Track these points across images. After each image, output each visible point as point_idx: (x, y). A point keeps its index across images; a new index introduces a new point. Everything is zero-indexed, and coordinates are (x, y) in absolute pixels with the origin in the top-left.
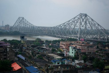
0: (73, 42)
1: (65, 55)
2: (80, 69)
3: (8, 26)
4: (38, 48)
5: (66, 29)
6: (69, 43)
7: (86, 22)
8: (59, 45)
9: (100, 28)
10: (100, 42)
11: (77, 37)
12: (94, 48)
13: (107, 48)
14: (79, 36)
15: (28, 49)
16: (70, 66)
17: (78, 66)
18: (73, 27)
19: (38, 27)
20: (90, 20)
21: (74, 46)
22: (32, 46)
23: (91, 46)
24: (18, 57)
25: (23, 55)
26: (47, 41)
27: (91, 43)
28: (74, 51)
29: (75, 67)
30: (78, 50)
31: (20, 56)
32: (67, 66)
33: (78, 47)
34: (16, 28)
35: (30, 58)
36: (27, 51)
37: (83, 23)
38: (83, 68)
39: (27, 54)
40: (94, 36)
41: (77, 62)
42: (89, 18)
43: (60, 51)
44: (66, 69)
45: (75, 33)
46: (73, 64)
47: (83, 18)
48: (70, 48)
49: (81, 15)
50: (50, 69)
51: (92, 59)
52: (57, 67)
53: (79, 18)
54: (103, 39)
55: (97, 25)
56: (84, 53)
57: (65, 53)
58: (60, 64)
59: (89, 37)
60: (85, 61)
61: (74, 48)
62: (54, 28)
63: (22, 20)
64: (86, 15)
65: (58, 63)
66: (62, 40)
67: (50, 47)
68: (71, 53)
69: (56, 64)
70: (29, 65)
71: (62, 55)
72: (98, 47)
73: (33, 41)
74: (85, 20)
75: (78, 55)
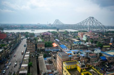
0: (85, 33)
1: (81, 40)
2: (89, 47)
3: (50, 24)
4: (66, 36)
5: (81, 25)
6: (83, 33)
7: (93, 22)
8: (77, 34)
9: (101, 25)
10: (101, 33)
11: (88, 30)
12: (97, 36)
13: (105, 36)
14: (88, 29)
15: (61, 36)
16: (84, 45)
17: (88, 46)
18: (85, 24)
19: (66, 25)
20: (96, 20)
21: (86, 35)
22: (63, 35)
23: (96, 35)
24: (56, 40)
25: (58, 39)
26: (71, 32)
27: (96, 33)
28: (86, 38)
29: (86, 46)
30: (88, 37)
31: (57, 39)
32: (82, 45)
33: (88, 35)
34: (55, 25)
35: (62, 40)
36: (60, 37)
37: (91, 22)
38: (91, 47)
39: (60, 39)
40: (98, 30)
41: (87, 43)
42: (94, 19)
43: (78, 37)
44: (81, 47)
45: (87, 28)
46: (85, 44)
47: (91, 19)
48: (84, 36)
49: (90, 18)
50: (73, 47)
51: (96, 42)
52: (76, 46)
53: (89, 20)
54: (103, 31)
55: (99, 23)
56: (92, 39)
57: (81, 38)
58: (78, 44)
59: (95, 30)
60: (92, 43)
61: (86, 36)
62: (75, 25)
63: (57, 21)
64: (93, 18)
65: (77, 44)
66: (79, 32)
67: (72, 35)
68: (84, 38)
69: (76, 44)
70: (61, 44)
71: (79, 39)
72: (99, 36)
73: (63, 32)
74: (92, 21)
75: (88, 40)
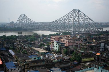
7: (79, 17)
12: (80, 41)
20: (83, 15)
23: (78, 40)
28: (57, 46)
38: (60, 62)
42: (81, 13)
47: (76, 13)
48: (55, 42)
49: (74, 11)
55: (88, 19)
57: (51, 47)
58: (37, 59)
64: (79, 11)
74: (78, 15)
75: (61, 49)
